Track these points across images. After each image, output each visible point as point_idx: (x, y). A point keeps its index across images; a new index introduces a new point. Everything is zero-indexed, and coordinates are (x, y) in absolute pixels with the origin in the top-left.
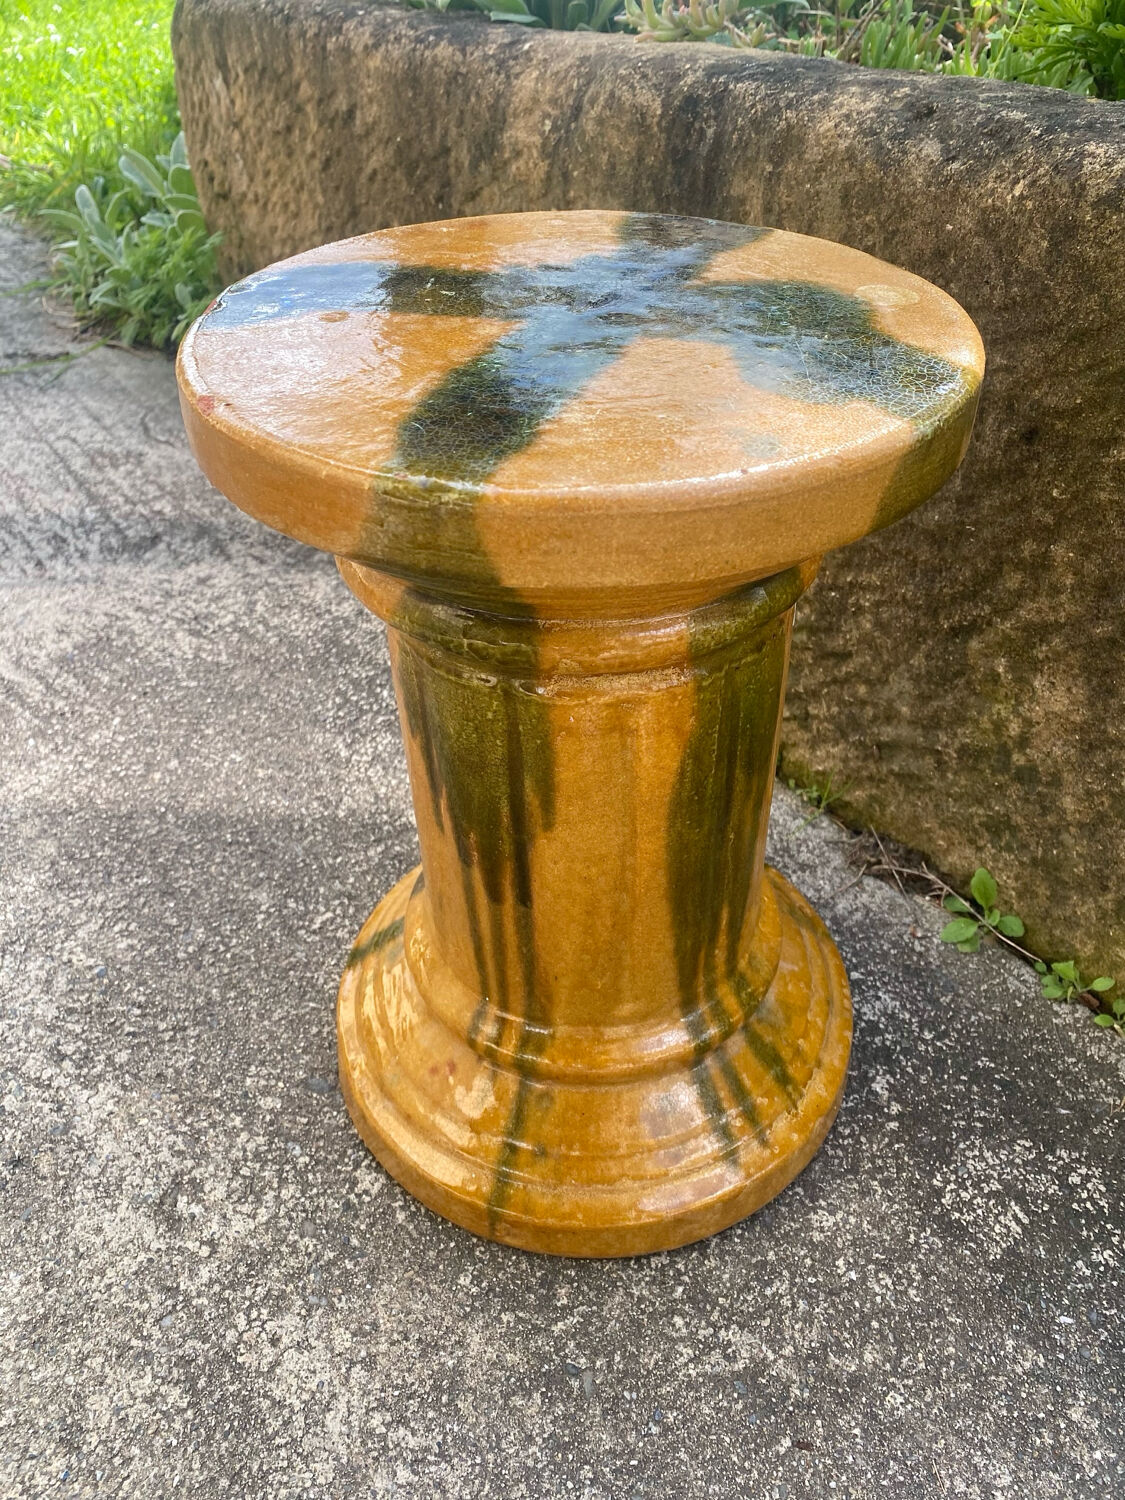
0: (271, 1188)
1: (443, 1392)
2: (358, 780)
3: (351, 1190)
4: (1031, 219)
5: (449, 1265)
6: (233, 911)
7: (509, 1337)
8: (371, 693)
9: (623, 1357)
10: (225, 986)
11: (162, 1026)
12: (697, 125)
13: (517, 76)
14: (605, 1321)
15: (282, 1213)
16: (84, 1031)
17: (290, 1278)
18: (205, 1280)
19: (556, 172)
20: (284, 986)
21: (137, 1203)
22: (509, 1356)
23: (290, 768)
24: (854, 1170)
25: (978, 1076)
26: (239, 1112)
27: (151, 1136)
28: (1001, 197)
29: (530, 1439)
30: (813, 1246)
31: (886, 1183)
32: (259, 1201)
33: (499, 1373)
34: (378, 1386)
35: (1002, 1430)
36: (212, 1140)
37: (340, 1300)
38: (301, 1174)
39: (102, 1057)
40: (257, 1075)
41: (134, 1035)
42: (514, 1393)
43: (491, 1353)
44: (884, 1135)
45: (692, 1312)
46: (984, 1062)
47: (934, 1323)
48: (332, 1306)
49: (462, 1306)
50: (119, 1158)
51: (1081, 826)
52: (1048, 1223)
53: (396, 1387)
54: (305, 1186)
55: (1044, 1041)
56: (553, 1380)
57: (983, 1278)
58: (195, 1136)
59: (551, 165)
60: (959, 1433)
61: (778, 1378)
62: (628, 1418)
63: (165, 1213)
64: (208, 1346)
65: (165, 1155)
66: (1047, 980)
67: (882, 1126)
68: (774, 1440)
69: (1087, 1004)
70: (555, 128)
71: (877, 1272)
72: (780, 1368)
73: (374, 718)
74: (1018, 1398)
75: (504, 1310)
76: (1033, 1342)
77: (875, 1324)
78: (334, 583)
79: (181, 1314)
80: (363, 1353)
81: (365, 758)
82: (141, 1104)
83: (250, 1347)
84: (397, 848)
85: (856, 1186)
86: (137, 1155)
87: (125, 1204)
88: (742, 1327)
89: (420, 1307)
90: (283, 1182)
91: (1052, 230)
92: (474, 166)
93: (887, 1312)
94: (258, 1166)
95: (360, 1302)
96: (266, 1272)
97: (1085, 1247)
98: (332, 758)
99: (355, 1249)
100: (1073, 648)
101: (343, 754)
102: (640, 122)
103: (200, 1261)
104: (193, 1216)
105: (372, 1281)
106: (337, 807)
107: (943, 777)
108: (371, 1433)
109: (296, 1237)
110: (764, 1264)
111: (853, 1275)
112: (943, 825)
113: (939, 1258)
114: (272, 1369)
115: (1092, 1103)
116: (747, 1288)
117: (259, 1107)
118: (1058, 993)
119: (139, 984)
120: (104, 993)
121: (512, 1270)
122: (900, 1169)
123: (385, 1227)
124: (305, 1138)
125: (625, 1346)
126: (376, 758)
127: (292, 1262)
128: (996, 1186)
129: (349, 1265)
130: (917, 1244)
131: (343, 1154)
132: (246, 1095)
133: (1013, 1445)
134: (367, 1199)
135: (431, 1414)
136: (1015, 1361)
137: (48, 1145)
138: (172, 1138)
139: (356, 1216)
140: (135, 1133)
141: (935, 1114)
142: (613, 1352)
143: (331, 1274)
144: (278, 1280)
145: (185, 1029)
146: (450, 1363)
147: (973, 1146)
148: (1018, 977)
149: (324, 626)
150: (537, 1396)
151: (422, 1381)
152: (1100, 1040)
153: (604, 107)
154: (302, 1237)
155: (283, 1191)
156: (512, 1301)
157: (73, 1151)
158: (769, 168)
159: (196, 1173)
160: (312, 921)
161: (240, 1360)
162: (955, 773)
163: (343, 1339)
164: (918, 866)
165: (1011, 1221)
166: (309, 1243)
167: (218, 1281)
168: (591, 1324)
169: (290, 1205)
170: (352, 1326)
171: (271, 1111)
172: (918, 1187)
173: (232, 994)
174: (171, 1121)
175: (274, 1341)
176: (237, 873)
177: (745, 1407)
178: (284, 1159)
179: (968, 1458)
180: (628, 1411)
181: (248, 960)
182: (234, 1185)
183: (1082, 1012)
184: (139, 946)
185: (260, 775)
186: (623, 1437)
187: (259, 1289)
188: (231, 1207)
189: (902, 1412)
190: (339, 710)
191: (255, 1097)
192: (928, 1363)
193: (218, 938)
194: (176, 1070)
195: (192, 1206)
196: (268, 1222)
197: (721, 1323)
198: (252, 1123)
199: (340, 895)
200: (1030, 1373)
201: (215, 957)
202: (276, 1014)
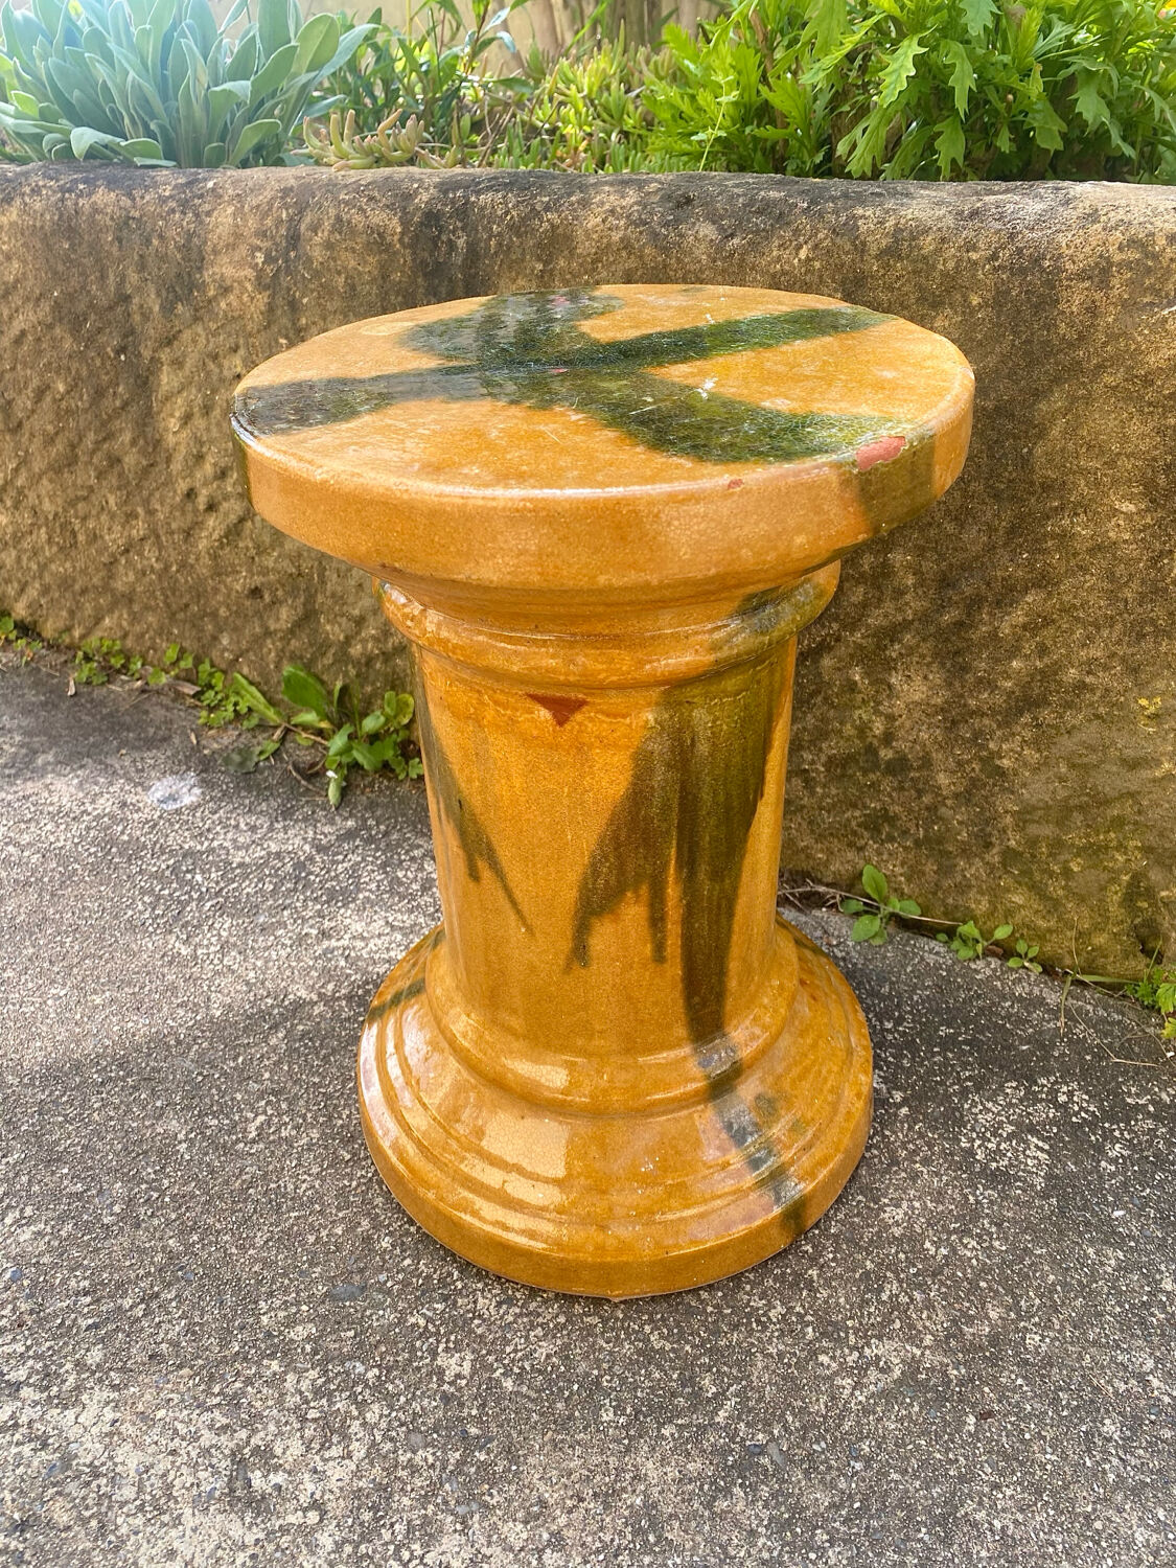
0: (353, 1418)
1: (645, 1533)
2: (217, 973)
3: (441, 1381)
4: (821, 277)
5: (583, 1408)
6: (145, 1152)
7: (680, 1448)
8: (182, 882)
9: (794, 1415)
10: (182, 1232)
11: (127, 1303)
12: (444, 238)
13: (209, 214)
14: (760, 1390)
15: (379, 1438)
16: (28, 1348)
17: (424, 1500)
18: (330, 1546)
19: (280, 301)
20: (250, 1207)
21: (202, 1503)
22: (690, 1467)
23: (129, 984)
24: (894, 1162)
25: (948, 1043)
26: (272, 1356)
27: (179, 1426)
28: (788, 262)
29: (753, 1533)
30: (898, 1241)
31: (926, 1162)
32: (346, 1437)
33: (690, 1487)
34: (579, 1560)
35: (1124, 1325)
36: (257, 1398)
37: (491, 1495)
38: (378, 1388)
39: (69, 1366)
40: (271, 1309)
41: (96, 1326)
42: (714, 1499)
43: (672, 1473)
44: (902, 1123)
45: (831, 1345)
46: (943, 1031)
47: (1027, 1262)
48: (486, 1506)
49: (619, 1441)
50: (152, 1466)
51: (956, 796)
52: (1063, 1141)
53: (598, 1552)
54: (390, 1399)
55: (979, 996)
56: (744, 1467)
57: (1041, 1207)
58: (233, 1402)
59: (272, 296)
60: (1095, 1343)
61: (933, 1369)
62: (830, 1468)
63: (241, 1498)
65: (208, 1438)
66: (956, 944)
67: (896, 1115)
68: (960, 1423)
69: (994, 954)
70: (269, 259)
71: (960, 1240)
72: (931, 1359)
73: (199, 908)
74: (1121, 1293)
75: (661, 1425)
76: (1106, 1242)
77: (983, 1284)
78: (76, 781)
80: (546, 1536)
81: (212, 949)
82: (147, 1397)
84: (301, 1027)
85: (903, 1174)
86: (174, 1452)
87: (188, 1511)
88: (880, 1338)
89: (577, 1462)
90: (362, 1406)
91: (843, 283)
92: (168, 309)
93: (985, 1270)
94: (324, 1401)
95: (514, 1487)
96: (395, 1506)
97: (1099, 1149)
98: (173, 960)
99: (478, 1437)
100: (924, 640)
101: (184, 952)
102: (378, 241)
103: (314, 1530)
104: (278, 1487)
105: (514, 1460)
106: (208, 1008)
107: (813, 793)
109: (409, 1455)
110: (867, 1274)
111: (944, 1251)
112: (820, 838)
113: (1001, 1207)
115: (1041, 1033)
116: (868, 1302)
117: (292, 1341)
118: (971, 954)
119: (73, 1270)
120: (31, 1296)
121: (648, 1384)
122: (930, 1146)
123: (498, 1403)
124: (362, 1351)
125: (790, 1404)
126: (225, 947)
127: (418, 1482)
128: (1010, 1129)
129: (481, 1457)
130: (977, 1202)
131: (413, 1350)
132: (269, 1335)
133: (1139, 1332)
134: (464, 1382)
136: (1102, 1264)
137: (52, 1491)
138: (207, 1416)
139: (461, 1405)
140: (157, 1430)
141: (932, 1089)
142: (783, 1415)
143: (467, 1475)
144: (412, 1508)
145: (157, 1296)
146: (638, 1502)
147: (974, 1104)
148: (931, 951)
149: (88, 828)
150: (737, 1490)
151: (620, 1533)
152: (1020, 980)
153: (331, 232)
154: (414, 1452)
155: (368, 1415)
156: (663, 1412)
157: (88, 1484)
159: (256, 1441)
160: (244, 1131)
162: (824, 786)
163: (516, 1533)
164: (804, 883)
165: (1036, 1153)
166: (424, 1456)
167: (345, 1541)
168: (748, 1399)
169: (383, 1425)
170: (520, 1515)
171: (308, 1339)
172: (952, 1154)
173: (195, 1238)
174: (195, 1398)
176: (128, 1111)
177: (921, 1408)
178: (350, 1383)
179: (1113, 1360)
180: (827, 1461)
181: (193, 1196)
182: (308, 1433)
183: (994, 963)
184: (49, 1230)
185: (98, 1001)
186: (835, 1487)
187: (397, 1526)
188: (317, 1458)
189: (1044, 1347)
190: (154, 909)
191: (281, 1333)
192: (1041, 1297)
193: (144, 1186)
194: (171, 1343)
195: (271, 1476)
196: (368, 1454)
197: (861, 1343)
198: (292, 1361)
199: (261, 1095)
200: (1118, 1268)
201: (151, 1207)
202: (258, 1239)
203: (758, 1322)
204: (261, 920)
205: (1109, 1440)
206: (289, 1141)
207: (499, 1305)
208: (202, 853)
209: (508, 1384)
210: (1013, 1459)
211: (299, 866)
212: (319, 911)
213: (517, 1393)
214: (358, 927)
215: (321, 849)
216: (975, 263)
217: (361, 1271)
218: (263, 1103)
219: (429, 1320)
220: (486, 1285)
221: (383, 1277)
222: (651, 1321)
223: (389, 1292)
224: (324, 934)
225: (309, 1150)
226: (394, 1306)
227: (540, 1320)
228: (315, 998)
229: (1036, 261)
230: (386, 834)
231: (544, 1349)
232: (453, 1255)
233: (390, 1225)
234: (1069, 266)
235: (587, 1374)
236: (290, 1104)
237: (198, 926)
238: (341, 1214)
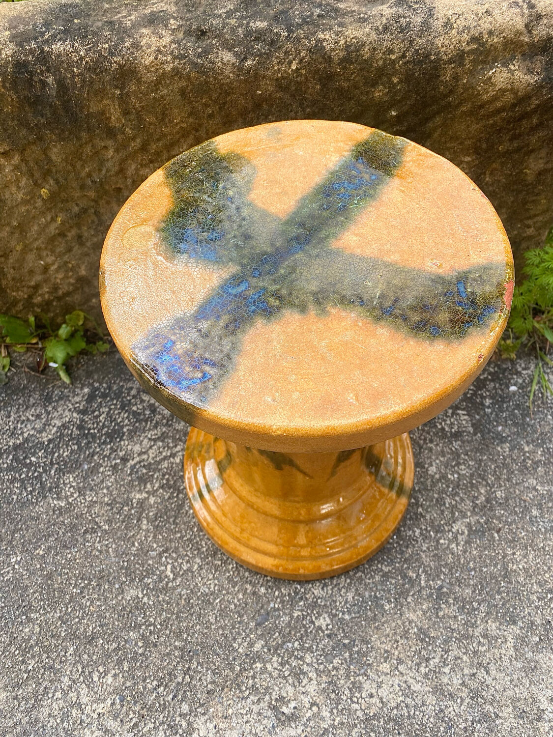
0: (302, 665)
1: (424, 639)
2: (89, 507)
3: (323, 631)
5: (377, 609)
6: (130, 611)
7: (417, 603)
9: (444, 568)
10: (177, 637)
11: (180, 679)
14: (429, 566)
15: (317, 666)
16: (154, 723)
17: (348, 677)
18: (329, 715)
20: (197, 609)
22: (424, 607)
23: (49, 536)
26: (255, 662)
27: (242, 711)
28: (285, 72)
29: (455, 617)
30: (439, 480)
31: (431, 441)
32: (305, 674)
33: (428, 614)
34: (410, 662)
35: (521, 471)
36: (262, 682)
37: (368, 660)
38: (302, 648)
39: (178, 719)
40: (239, 645)
41: (175, 696)
42: (437, 613)
43: (420, 613)
45: (441, 534)
47: (483, 464)
48: (369, 665)
49: (396, 613)
50: (244, 732)
52: (469, 407)
53: (414, 656)
54: (309, 649)
56: (440, 596)
57: (476, 439)
58: (254, 689)
60: (517, 484)
62: (465, 579)
63: (285, 720)
64: (359, 726)
65: (256, 708)
68: (493, 537)
71: (458, 468)
72: (473, 520)
73: (50, 476)
74: (515, 460)
75: (406, 599)
76: (502, 442)
77: (474, 482)
79: (338, 732)
80: (395, 662)
82: (220, 709)
83: (369, 708)
84: (151, 514)
85: (426, 451)
86: (247, 722)
88: (454, 522)
89: (388, 630)
90: (302, 658)
93: (472, 475)
95: (374, 652)
96: (340, 686)
97: (482, 404)
98: (61, 511)
99: (350, 643)
101: (63, 504)
103: (319, 713)
104: (295, 708)
105: (367, 643)
106: (100, 527)
108: (426, 674)
109: (331, 665)
111: (456, 476)
113: (464, 447)
114: (382, 702)
116: (442, 511)
117: (257, 652)
119: (144, 681)
121: (393, 587)
122: (428, 433)
123: (347, 626)
124: (286, 638)
125: (441, 565)
126: (80, 490)
127: (341, 672)
129: (356, 649)
130: (456, 449)
131: (304, 626)
132: (247, 655)
133: (527, 472)
134: (331, 626)
135: (430, 648)
136: (505, 452)
138: (249, 701)
139: (336, 635)
140: (234, 719)
142: (441, 570)
143: (356, 658)
144: (346, 682)
145: (189, 669)
146: (416, 630)
150: (443, 606)
151: (417, 645)
154: (332, 663)
155: (307, 661)
156: (404, 594)
158: (118, 92)
159: (274, 697)
160: (166, 576)
161: (371, 714)
163: (385, 667)
165: (464, 417)
166: (336, 661)
167: (332, 709)
168: (427, 571)
169: (315, 660)
170: (382, 660)
171: (263, 647)
172: (438, 433)
173: (185, 636)
174: (239, 697)
175: (371, 696)
176: (106, 598)
177: (479, 540)
178: (291, 654)
179: (524, 487)
180: (463, 578)
181: (169, 619)
182: (290, 681)
184: (117, 671)
185: (41, 553)
186: (470, 585)
187: (345, 692)
188: (301, 688)
189: (503, 495)
190: (25, 489)
191: (251, 651)
192: (493, 476)
193: (143, 627)
194: (211, 683)
195: (289, 706)
196: (317, 675)
197: (450, 527)
198: (264, 659)
199: (160, 555)
200: (510, 451)
201: (155, 634)
202: (211, 620)
203: (413, 540)
204: (86, 467)
205: (536, 517)
206: (190, 570)
207: (323, 589)
208: (23, 444)
209: (347, 617)
210: (513, 542)
211: (80, 427)
212: (111, 448)
213: (352, 618)
214: (137, 448)
215: (84, 412)
216: (394, 61)
217: (262, 607)
218: (164, 559)
219: (302, 611)
220: (312, 584)
221: (272, 605)
222: (379, 562)
223: (278, 609)
224: (124, 460)
225: (201, 569)
226: (284, 614)
227: (341, 586)
228: (146, 495)
229: (427, 56)
230: (110, 388)
231: (350, 596)
233: (259, 582)
234: (445, 57)
235: (370, 596)
236: (176, 553)
237: (57, 487)
238: (236, 589)
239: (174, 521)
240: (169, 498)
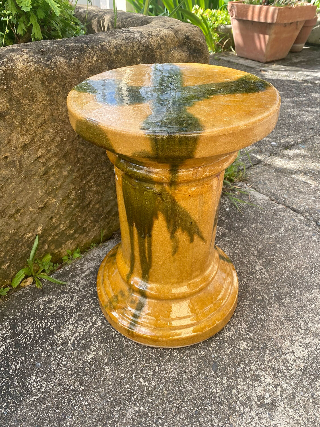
0: (254, 373)
1: (290, 319)
3: (248, 350)
4: (101, 64)
7: (273, 307)
9: (269, 286)
10: (179, 413)
14: (262, 289)
15: (260, 368)
17: (278, 361)
18: (286, 385)
20: (176, 389)
21: (271, 418)
22: (277, 307)
26: (231, 391)
27: (248, 422)
29: (292, 302)
30: (233, 255)
32: (259, 376)
33: (281, 309)
34: (294, 333)
35: (259, 235)
36: (243, 398)
37: (278, 346)
38: (246, 365)
40: (216, 389)
42: (284, 305)
43: (277, 310)
45: (255, 275)
47: (244, 240)
48: (280, 348)
49: (269, 318)
53: (293, 329)
54: (250, 363)
56: (278, 298)
57: (232, 233)
58: (244, 405)
60: (262, 240)
61: (263, 262)
62: (280, 285)
63: (272, 405)
64: (303, 378)
65: (253, 414)
68: (274, 263)
71: (236, 247)
72: (261, 262)
73: (15, 387)
75: (267, 309)
76: (242, 229)
77: (247, 248)
79: (298, 389)
80: (289, 338)
83: (299, 367)
84: (106, 360)
87: (273, 422)
88: (255, 267)
89: (273, 327)
90: (251, 369)
93: (244, 246)
94: (247, 379)
95: (277, 341)
96: (278, 368)
98: (40, 402)
99: (264, 345)
103: (282, 388)
104: (270, 396)
105: (270, 339)
108: (305, 333)
109: (266, 361)
111: (238, 250)
113: (230, 238)
114: (301, 359)
116: (246, 266)
117: (227, 384)
121: (257, 308)
123: (255, 339)
124: (235, 366)
125: (266, 286)
127: (273, 361)
129: (269, 346)
130: (228, 240)
131: (237, 354)
132: (223, 391)
133: (261, 234)
134: (249, 345)
135: (295, 321)
138: (246, 413)
139: (255, 347)
142: (268, 288)
143: (272, 350)
144: (279, 364)
146: (283, 318)
150: (283, 301)
151: (289, 324)
155: (254, 369)
156: (264, 308)
159: (256, 400)
160: (144, 386)
161: (303, 368)
163: (287, 343)
166: (266, 358)
167: (286, 381)
168: (264, 292)
169: (257, 366)
170: (284, 341)
171: (228, 380)
173: (183, 409)
174: (240, 416)
175: (295, 361)
177: (270, 267)
178: (243, 371)
179: (266, 239)
181: (165, 407)
182: (256, 385)
186: (284, 286)
187: (283, 368)
188: (263, 384)
189: (262, 246)
192: (251, 242)
194: (219, 422)
195: (266, 397)
196: (264, 371)
197: (255, 270)
198: (233, 386)
199: (130, 378)
200: (248, 230)
201: (164, 423)
202: (190, 389)
204: (40, 364)
205: (281, 247)
206: (155, 372)
207: (229, 331)
209: (251, 335)
210: (282, 260)
211: (18, 346)
212: (50, 344)
213: (254, 334)
215: (14, 336)
216: (136, 51)
217: (210, 361)
218: (134, 378)
219: (229, 348)
220: (223, 332)
221: (213, 356)
222: (242, 302)
223: (218, 356)
224: (65, 344)
225: (161, 367)
226: (223, 356)
227: (236, 324)
228: (95, 353)
230: (23, 314)
231: (244, 325)
232: (211, 338)
233: (197, 351)
234: (154, 47)
235: (252, 319)
236: (139, 370)
237: (26, 389)
238: (189, 363)
239: (124, 355)
240: (110, 345)
